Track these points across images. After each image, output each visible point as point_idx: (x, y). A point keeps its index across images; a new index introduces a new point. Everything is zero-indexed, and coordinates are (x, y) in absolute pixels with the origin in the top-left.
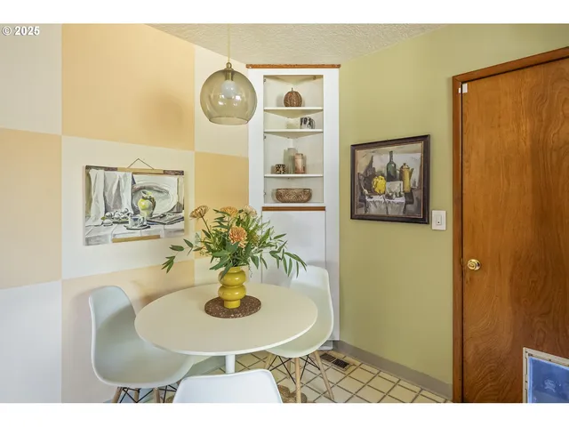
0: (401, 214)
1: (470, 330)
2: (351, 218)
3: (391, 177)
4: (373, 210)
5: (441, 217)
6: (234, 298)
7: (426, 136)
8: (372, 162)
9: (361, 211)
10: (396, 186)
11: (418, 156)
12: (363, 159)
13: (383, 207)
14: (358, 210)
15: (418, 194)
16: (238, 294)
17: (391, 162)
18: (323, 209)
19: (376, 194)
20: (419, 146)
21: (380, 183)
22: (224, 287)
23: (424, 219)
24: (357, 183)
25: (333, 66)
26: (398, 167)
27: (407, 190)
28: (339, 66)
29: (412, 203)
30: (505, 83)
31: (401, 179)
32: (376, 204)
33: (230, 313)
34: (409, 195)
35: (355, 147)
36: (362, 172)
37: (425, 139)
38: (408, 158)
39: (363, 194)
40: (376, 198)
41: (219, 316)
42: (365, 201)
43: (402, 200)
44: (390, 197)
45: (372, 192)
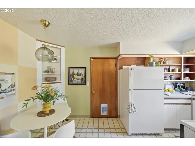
0: (81, 83)
1: (94, 104)
2: (69, 84)
3: (78, 75)
4: (74, 82)
5: (88, 83)
6: (48, 110)
7: (86, 68)
8: (74, 72)
9: (71, 83)
10: (79, 77)
11: (84, 71)
12: (72, 71)
13: (77, 82)
14: (70, 83)
15: (84, 79)
16: (49, 109)
17: (78, 72)
18: (61, 83)
19: (75, 79)
20: (84, 69)
21: (76, 76)
22: (44, 108)
23: (85, 84)
24: (70, 76)
25: (63, 47)
26: (80, 73)
27: (82, 78)
28: (65, 47)
29: (83, 81)
30: (98, 60)
31: (81, 76)
32: (75, 81)
33: (48, 115)
34: (82, 79)
35: (70, 68)
36: (71, 74)
37: (85, 68)
38: (82, 71)
39: (71, 79)
40: (75, 80)
41: (46, 116)
42: (72, 80)
43: (81, 80)
44: (78, 80)
45: (74, 78)
